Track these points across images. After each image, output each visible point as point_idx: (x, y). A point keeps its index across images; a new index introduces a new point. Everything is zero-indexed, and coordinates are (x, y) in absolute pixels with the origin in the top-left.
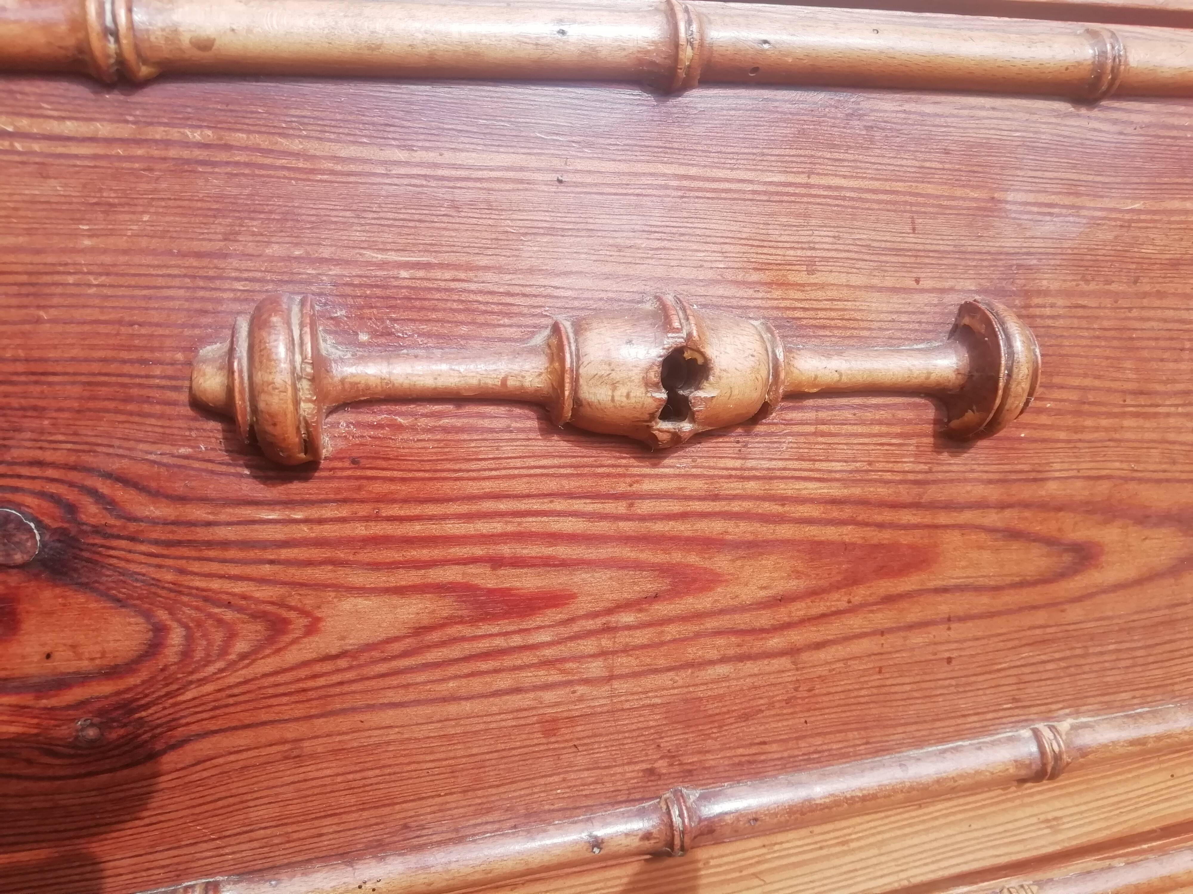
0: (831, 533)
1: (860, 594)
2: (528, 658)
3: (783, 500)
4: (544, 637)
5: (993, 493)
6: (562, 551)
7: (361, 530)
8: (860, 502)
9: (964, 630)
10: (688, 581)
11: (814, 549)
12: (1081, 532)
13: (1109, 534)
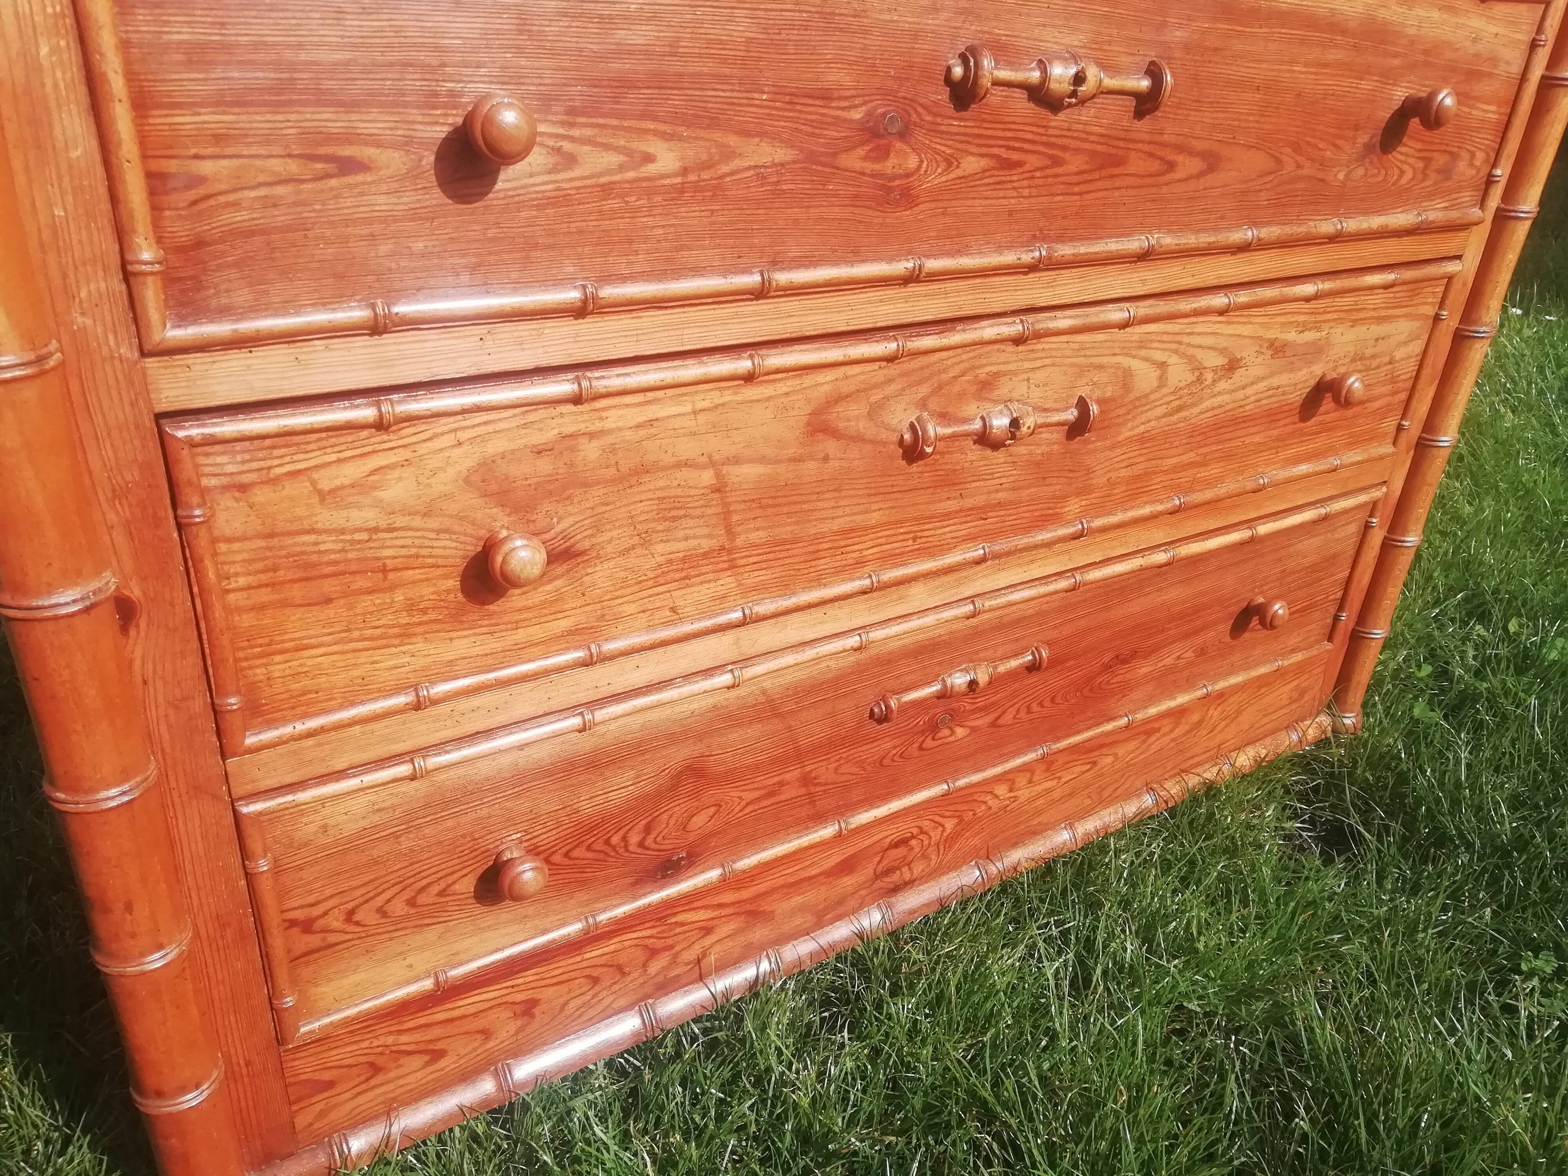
0: (1099, 148)
1: (1104, 173)
2: (1009, 186)
3: (1088, 133)
4: (1015, 178)
5: (1147, 137)
6: (1026, 146)
7: (976, 131)
8: (1109, 136)
9: (1131, 192)
10: (1057, 162)
11: (1093, 154)
12: (1172, 157)
13: (1180, 158)
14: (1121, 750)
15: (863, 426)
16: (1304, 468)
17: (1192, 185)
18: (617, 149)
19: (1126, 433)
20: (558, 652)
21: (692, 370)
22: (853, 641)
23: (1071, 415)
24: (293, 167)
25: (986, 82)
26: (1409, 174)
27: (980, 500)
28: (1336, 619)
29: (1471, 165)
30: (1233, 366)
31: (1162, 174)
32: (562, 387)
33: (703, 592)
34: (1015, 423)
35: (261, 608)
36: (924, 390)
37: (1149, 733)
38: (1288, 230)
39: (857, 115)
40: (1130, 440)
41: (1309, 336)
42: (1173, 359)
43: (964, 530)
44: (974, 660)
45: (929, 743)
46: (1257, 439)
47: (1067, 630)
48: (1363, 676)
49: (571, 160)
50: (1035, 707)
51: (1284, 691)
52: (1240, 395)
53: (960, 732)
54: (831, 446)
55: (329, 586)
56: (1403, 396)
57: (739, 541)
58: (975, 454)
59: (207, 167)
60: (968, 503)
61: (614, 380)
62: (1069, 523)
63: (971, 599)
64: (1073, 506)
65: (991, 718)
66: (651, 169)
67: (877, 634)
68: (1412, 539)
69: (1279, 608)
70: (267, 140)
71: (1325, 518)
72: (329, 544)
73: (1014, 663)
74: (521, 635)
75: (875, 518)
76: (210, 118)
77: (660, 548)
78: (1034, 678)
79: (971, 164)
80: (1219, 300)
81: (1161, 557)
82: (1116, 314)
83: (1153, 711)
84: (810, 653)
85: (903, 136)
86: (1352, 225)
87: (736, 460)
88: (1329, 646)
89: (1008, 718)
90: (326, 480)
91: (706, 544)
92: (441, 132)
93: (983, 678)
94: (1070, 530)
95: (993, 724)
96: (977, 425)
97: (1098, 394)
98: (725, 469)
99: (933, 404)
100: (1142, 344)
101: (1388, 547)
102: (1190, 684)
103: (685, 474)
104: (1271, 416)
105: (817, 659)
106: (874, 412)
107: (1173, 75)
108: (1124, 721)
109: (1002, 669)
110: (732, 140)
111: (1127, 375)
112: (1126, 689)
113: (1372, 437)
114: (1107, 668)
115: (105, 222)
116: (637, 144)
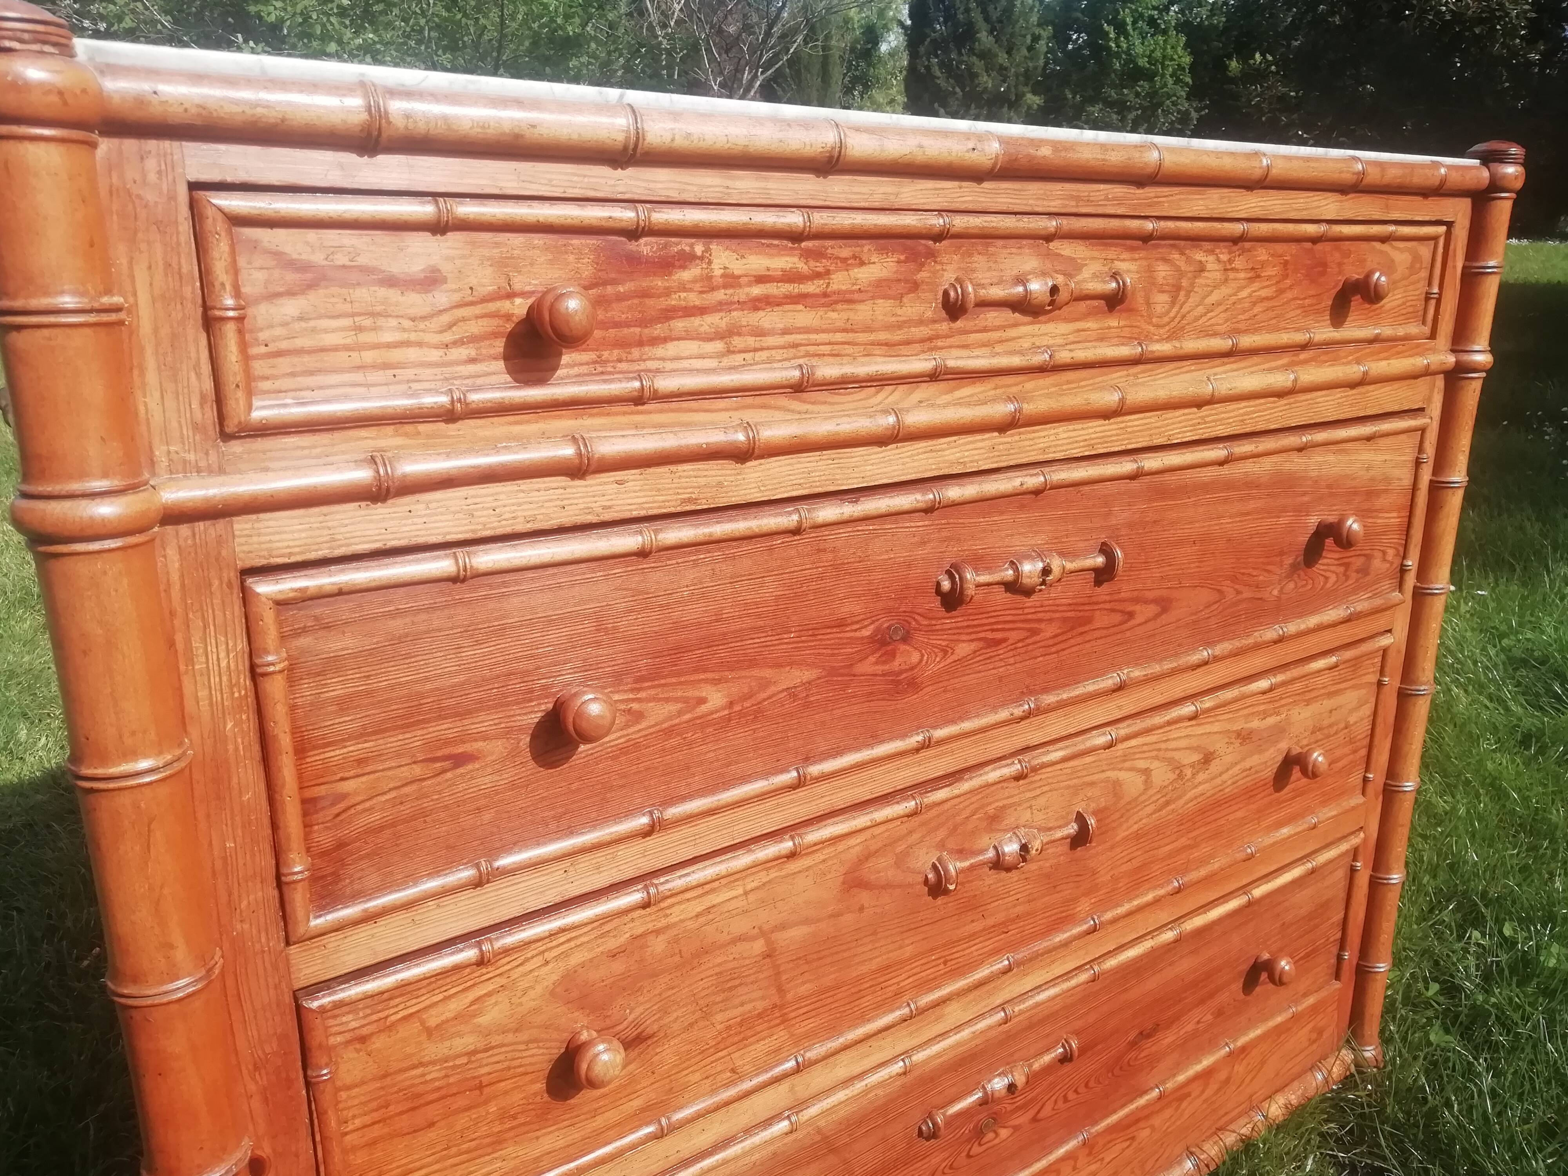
0: (1069, 614)
1: (1075, 632)
2: (997, 658)
3: (1058, 605)
4: (1001, 652)
5: (1108, 598)
6: (1007, 626)
7: (965, 624)
8: (1076, 604)
9: (1099, 642)
10: (1034, 632)
11: (1065, 620)
12: (1130, 608)
13: (1137, 608)
14: (1157, 1121)
15: (891, 875)
16: (1285, 831)
17: (1150, 626)
18: (676, 700)
19: (1122, 834)
20: (633, 1130)
21: (743, 860)
22: (898, 1067)
23: (1072, 829)
24: (417, 770)
25: (970, 590)
26: (1333, 578)
27: (1000, 917)
28: (1340, 958)
29: (1384, 560)
30: (1208, 759)
31: (1125, 622)
32: (635, 897)
33: (759, 1049)
34: (1024, 848)
35: (372, 1143)
36: (942, 833)
37: (1181, 1099)
38: (1237, 644)
39: (866, 633)
40: (1126, 839)
41: (1271, 721)
42: (1155, 764)
43: (990, 945)
44: (1009, 1063)
45: (976, 1149)
46: (1239, 814)
47: (1091, 1018)
48: (1375, 1007)
49: (639, 716)
50: (1071, 1096)
51: (1303, 1034)
52: (1218, 781)
53: (1004, 1133)
54: (864, 897)
55: (432, 1112)
56: (1363, 752)
57: (789, 996)
58: (992, 878)
59: (348, 786)
60: (990, 921)
61: (676, 881)
62: (1083, 921)
63: (1002, 1007)
64: (1084, 906)
65: (1031, 1113)
66: (703, 709)
67: (919, 1057)
68: (1396, 877)
69: (1285, 964)
70: (398, 755)
71: (1313, 871)
72: (434, 1073)
73: (1047, 1058)
74: (599, 1122)
75: (908, 951)
76: (353, 749)
77: (719, 1017)
78: (1068, 1067)
79: (963, 649)
80: (1188, 709)
81: (1169, 936)
82: (1100, 739)
83: (1181, 1078)
84: (859, 1086)
85: (905, 640)
86: (1292, 628)
87: (783, 927)
88: (1337, 985)
89: (1047, 1111)
90: (433, 1019)
91: (760, 1005)
92: (535, 718)
93: (1020, 1079)
94: (1085, 927)
95: (1035, 1120)
96: (991, 854)
97: (1093, 805)
98: (774, 936)
99: (951, 844)
100: (1125, 758)
101: (1376, 885)
102: (1212, 1044)
103: (741, 947)
104: (1248, 793)
105: (868, 1090)
106: (900, 861)
107: (1122, 548)
108: (1156, 1093)
109: (1036, 1066)
110: (767, 673)
111: (1116, 786)
112: (1153, 1061)
113: (1343, 793)
114: (1133, 1044)
115: (267, 847)
116: (692, 693)
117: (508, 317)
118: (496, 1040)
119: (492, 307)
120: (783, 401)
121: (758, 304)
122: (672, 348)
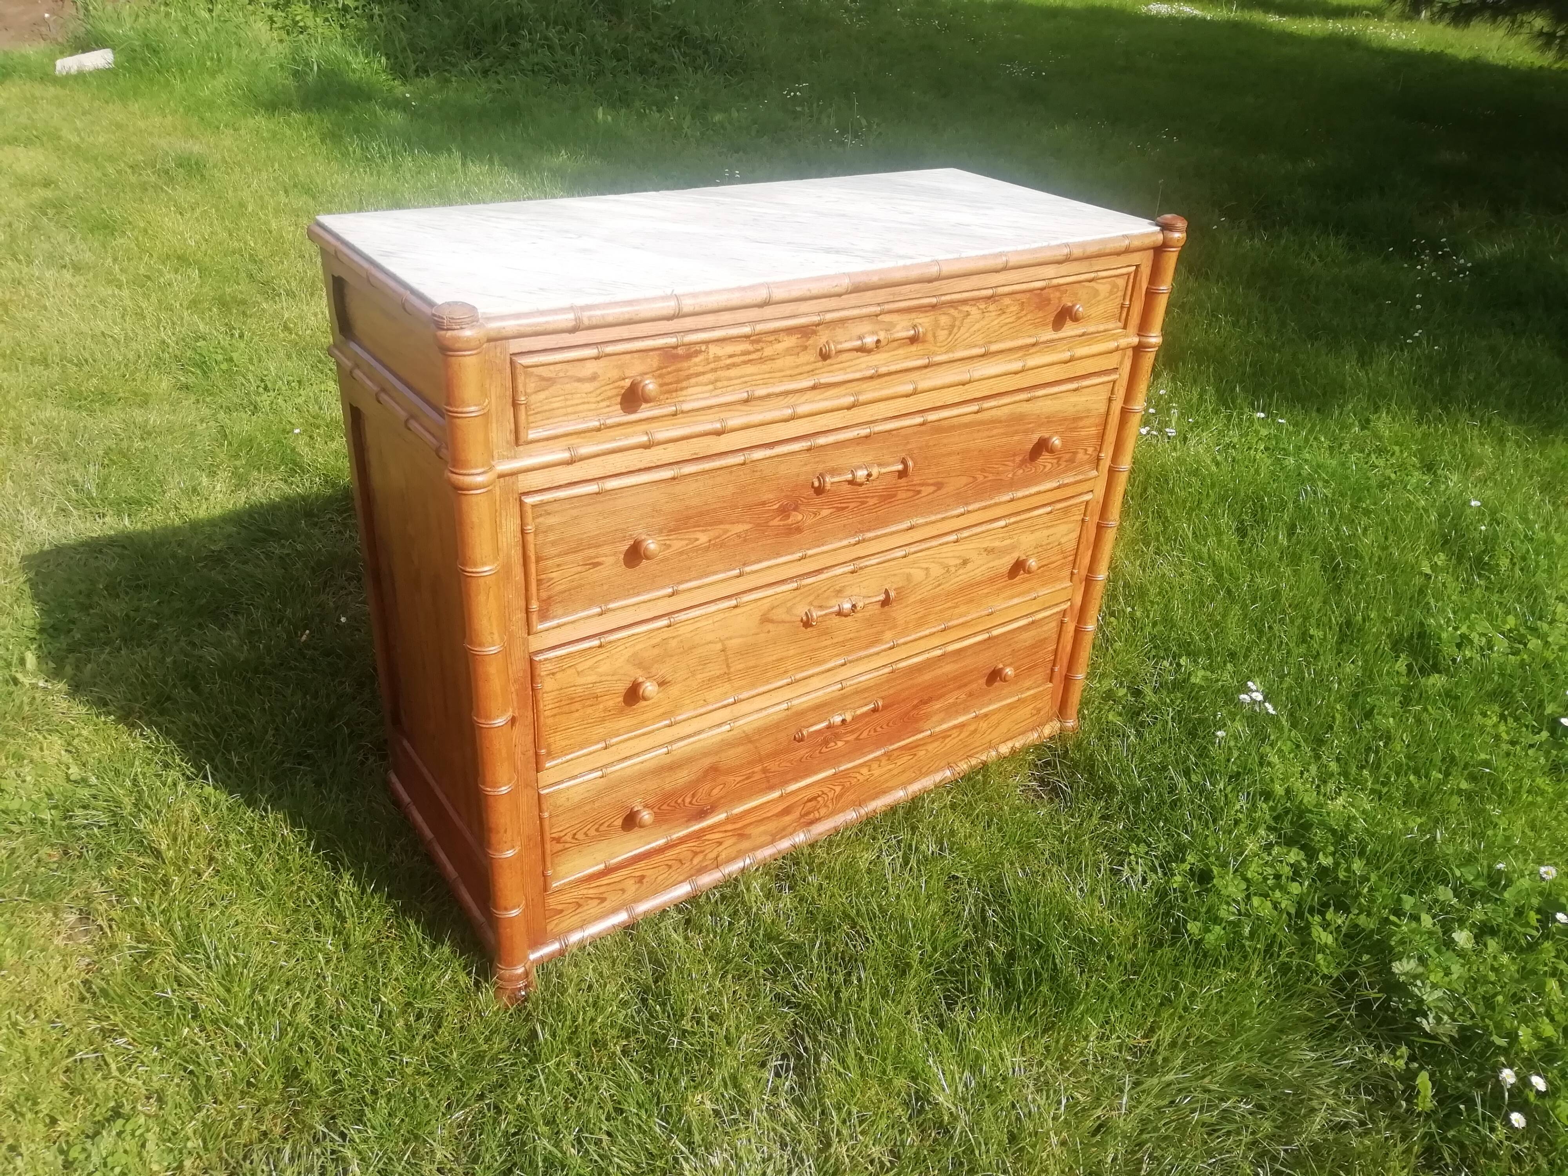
0: (883, 494)
1: (885, 502)
2: (843, 516)
3: (876, 490)
4: (845, 513)
5: (905, 484)
6: (849, 501)
7: (826, 501)
8: (887, 489)
9: (900, 506)
10: (863, 503)
11: (880, 496)
12: (918, 488)
13: (923, 488)
14: (930, 747)
15: (784, 617)
16: (1016, 601)
17: (930, 497)
18: (686, 539)
19: (911, 600)
20: (658, 722)
21: (713, 608)
22: (785, 706)
23: (882, 597)
24: (579, 569)
25: (828, 486)
26: (1049, 466)
27: (841, 639)
28: (1052, 671)
29: (1086, 454)
30: (965, 562)
31: (915, 496)
32: (664, 622)
33: (718, 692)
34: (854, 606)
35: (555, 715)
36: (811, 598)
37: (945, 738)
38: (983, 504)
39: (776, 507)
40: (914, 602)
41: (1007, 542)
42: (932, 566)
43: (835, 652)
44: (844, 709)
45: (824, 750)
46: (986, 591)
47: (891, 691)
48: (1075, 698)
49: (670, 546)
50: (879, 729)
51: (1025, 711)
52: (972, 574)
53: (840, 744)
54: (770, 626)
55: (577, 706)
56: (1071, 558)
57: (732, 670)
58: (837, 620)
59: (553, 575)
60: (835, 641)
61: (682, 616)
62: (887, 643)
63: (841, 682)
64: (888, 635)
65: (856, 735)
66: (697, 543)
67: (795, 702)
68: (1091, 627)
69: (1009, 671)
70: (572, 563)
71: (1033, 622)
72: (579, 689)
73: (865, 709)
74: (645, 717)
75: (791, 652)
76: (557, 560)
77: (699, 676)
78: (877, 715)
79: (825, 512)
80: (953, 537)
81: (938, 652)
82: (900, 553)
83: (945, 726)
84: (764, 713)
85: (795, 509)
86: (1020, 494)
87: (731, 638)
88: (1051, 685)
89: (864, 735)
90: (580, 668)
91: (718, 673)
92: (626, 547)
93: (849, 717)
94: (888, 646)
95: (857, 739)
96: (836, 609)
97: (895, 586)
98: (726, 642)
99: (815, 603)
100: (914, 562)
101: (1078, 632)
102: (966, 711)
103: (712, 646)
104: (992, 580)
105: (769, 715)
106: (789, 611)
107: (912, 462)
108: (929, 733)
109: (859, 712)
110: (727, 526)
111: (909, 577)
112: (928, 716)
113: (1057, 580)
114: (915, 707)
115: (523, 597)
116: (692, 536)
117: (622, 387)
118: (604, 678)
119: (617, 384)
120: (739, 407)
121: (728, 367)
122: (690, 391)
